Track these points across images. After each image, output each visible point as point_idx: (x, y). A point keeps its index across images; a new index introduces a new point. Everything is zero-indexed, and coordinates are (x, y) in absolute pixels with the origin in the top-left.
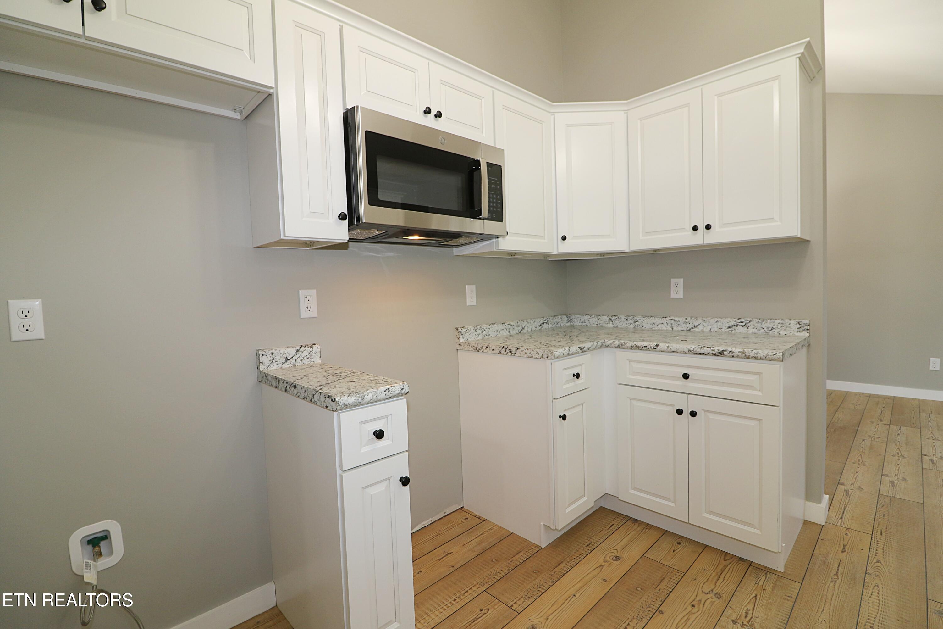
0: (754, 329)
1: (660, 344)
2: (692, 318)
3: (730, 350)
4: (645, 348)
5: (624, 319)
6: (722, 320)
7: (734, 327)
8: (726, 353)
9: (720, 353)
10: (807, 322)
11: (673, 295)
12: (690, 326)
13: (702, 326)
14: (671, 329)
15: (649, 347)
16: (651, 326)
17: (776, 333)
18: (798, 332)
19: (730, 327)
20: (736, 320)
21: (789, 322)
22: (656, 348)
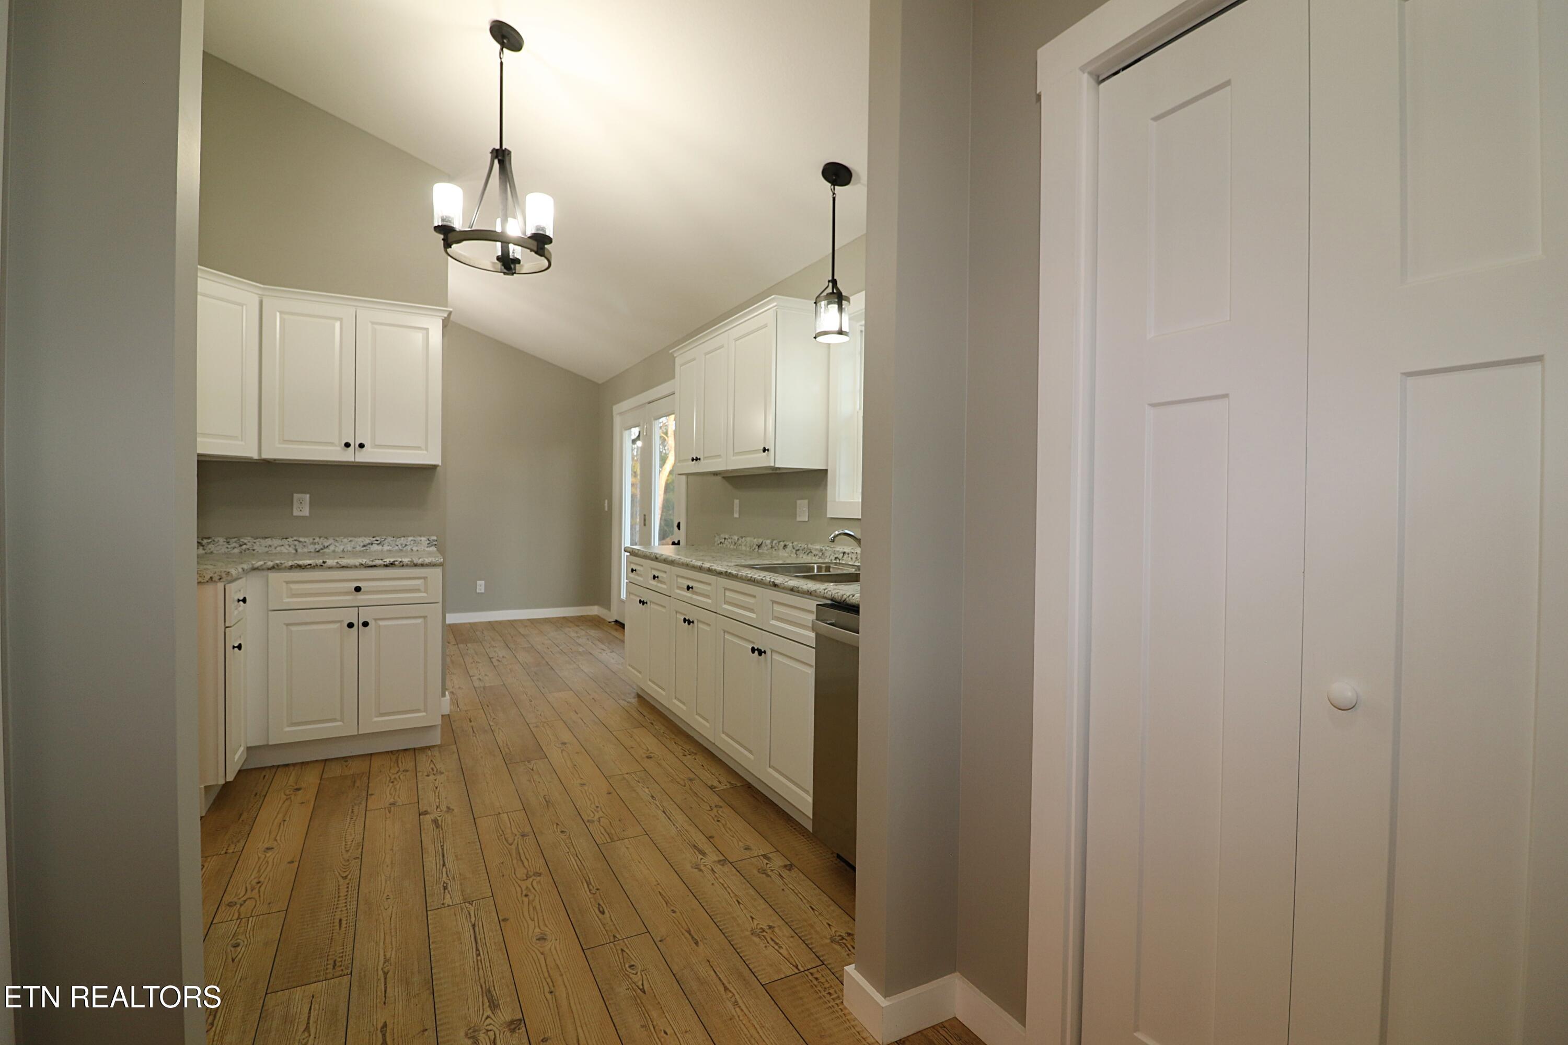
0: (389, 547)
1: (327, 561)
2: (322, 538)
3: (400, 560)
4: (310, 566)
5: (224, 542)
6: (356, 539)
7: (369, 546)
8: (396, 563)
9: (392, 564)
10: (435, 538)
11: (296, 513)
12: (318, 547)
13: (334, 546)
14: (294, 551)
15: (315, 564)
16: (267, 549)
17: (409, 549)
18: (427, 547)
19: (364, 546)
20: (371, 538)
21: (420, 538)
22: (323, 565)
